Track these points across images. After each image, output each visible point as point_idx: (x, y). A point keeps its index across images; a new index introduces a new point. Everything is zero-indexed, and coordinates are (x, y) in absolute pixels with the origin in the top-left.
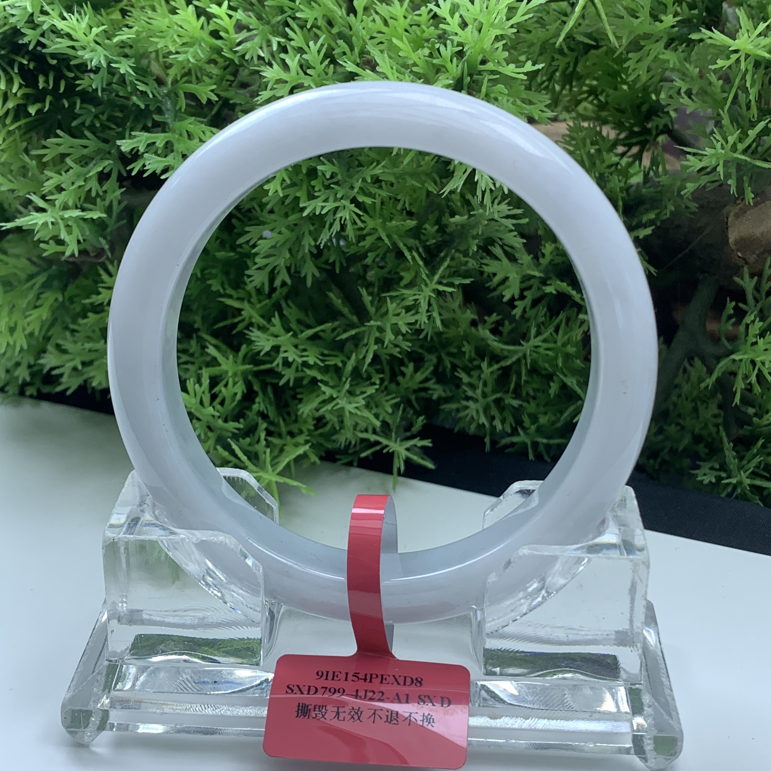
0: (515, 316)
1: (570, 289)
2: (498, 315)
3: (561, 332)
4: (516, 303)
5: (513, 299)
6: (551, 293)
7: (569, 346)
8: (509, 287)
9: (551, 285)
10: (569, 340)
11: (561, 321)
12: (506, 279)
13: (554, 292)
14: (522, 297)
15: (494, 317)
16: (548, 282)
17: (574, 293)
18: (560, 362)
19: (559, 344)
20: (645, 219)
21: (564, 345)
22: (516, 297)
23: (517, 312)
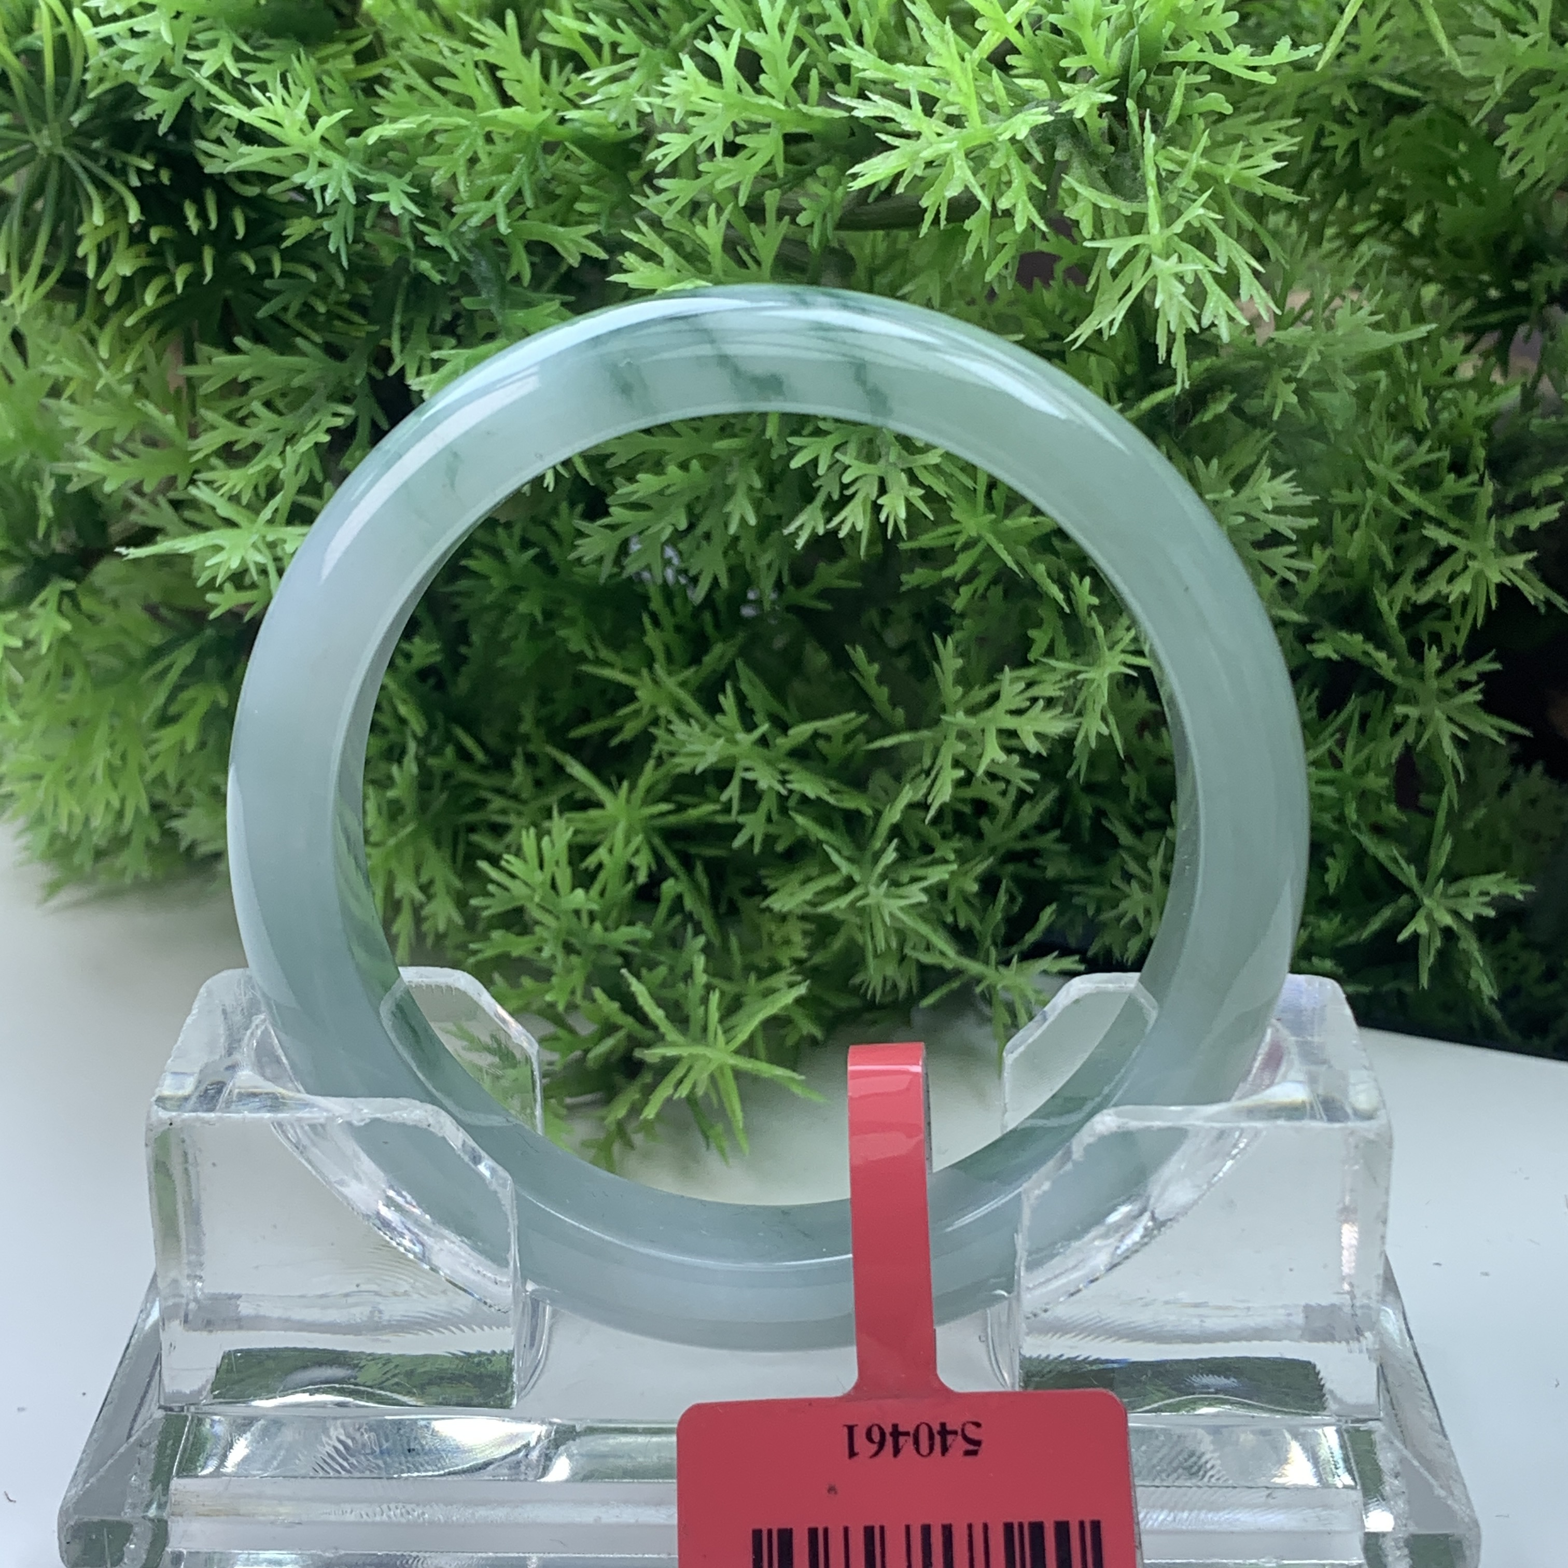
1: (1370, 648)
3: (1350, 745)
6: (1328, 660)
7: (1371, 775)
9: (1322, 641)
10: (1368, 760)
11: (1350, 718)
13: (1335, 657)
16: (1316, 636)
17: (1381, 656)
18: (1352, 813)
19: (1348, 769)
20: (1537, 487)
21: (1359, 772)
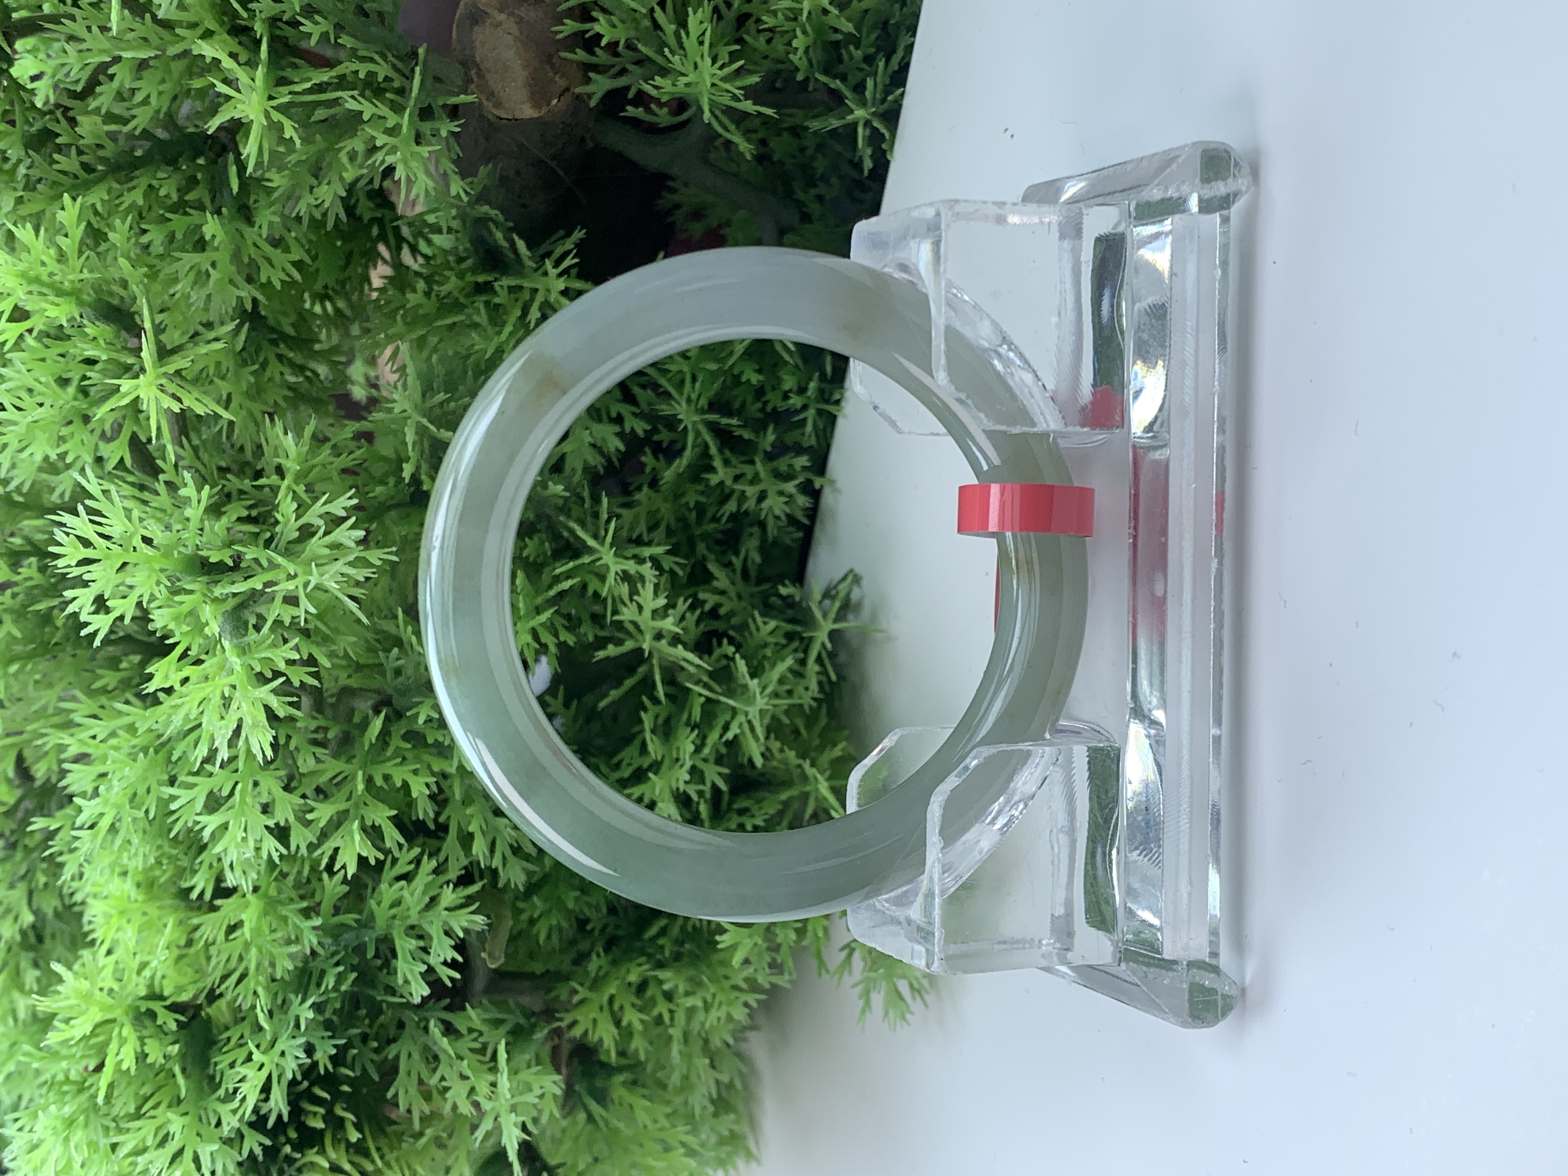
0: (645, 431)
2: (645, 454)
4: (628, 429)
5: (621, 435)
8: (604, 440)
12: (594, 446)
14: (619, 420)
15: (648, 459)
22: (617, 429)
23: (640, 427)
